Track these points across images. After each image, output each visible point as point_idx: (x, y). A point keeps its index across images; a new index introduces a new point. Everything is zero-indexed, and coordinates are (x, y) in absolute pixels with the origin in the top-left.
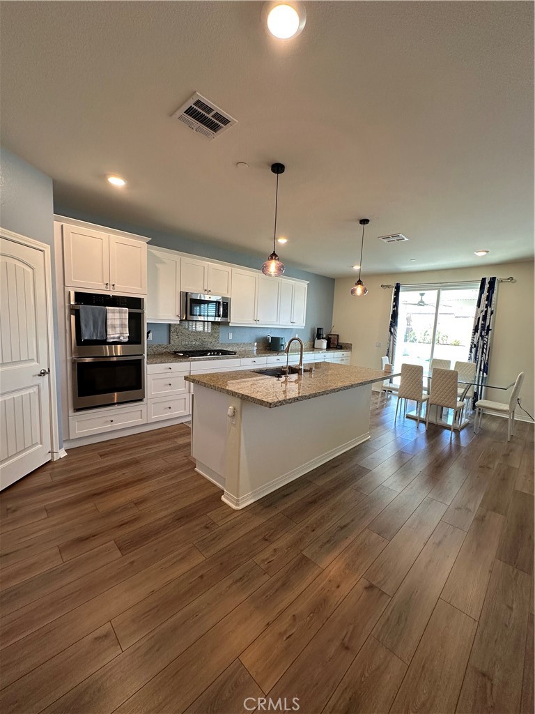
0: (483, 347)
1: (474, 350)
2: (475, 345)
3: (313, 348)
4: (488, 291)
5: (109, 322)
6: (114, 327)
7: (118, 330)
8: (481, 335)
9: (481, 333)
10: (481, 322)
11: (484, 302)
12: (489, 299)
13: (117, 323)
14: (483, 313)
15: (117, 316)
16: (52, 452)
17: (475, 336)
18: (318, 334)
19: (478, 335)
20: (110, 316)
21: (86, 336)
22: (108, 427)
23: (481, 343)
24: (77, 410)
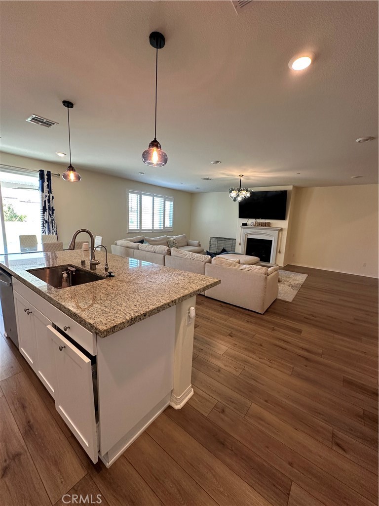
0: (52, 222)
1: (46, 225)
2: (46, 222)
4: (48, 181)
8: (49, 214)
9: (49, 212)
10: (47, 204)
11: (46, 189)
12: (49, 186)
14: (47, 198)
17: (45, 215)
19: (47, 213)
23: (50, 220)
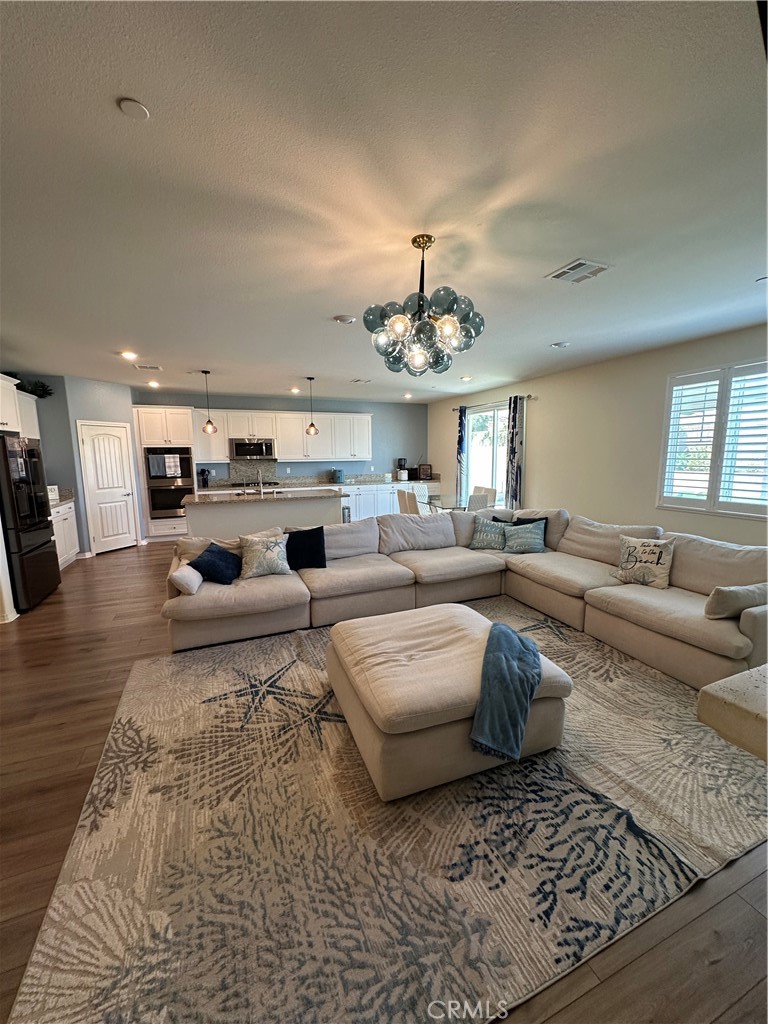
3: (396, 479)
4: (513, 411)
5: (167, 464)
6: (170, 467)
7: (173, 469)
8: (510, 459)
9: (510, 456)
11: (511, 423)
12: (514, 419)
13: (172, 465)
14: (511, 435)
15: (172, 460)
16: (136, 540)
18: (400, 465)
20: (167, 460)
21: (153, 474)
22: (173, 532)
23: (510, 467)
24: (152, 518)
